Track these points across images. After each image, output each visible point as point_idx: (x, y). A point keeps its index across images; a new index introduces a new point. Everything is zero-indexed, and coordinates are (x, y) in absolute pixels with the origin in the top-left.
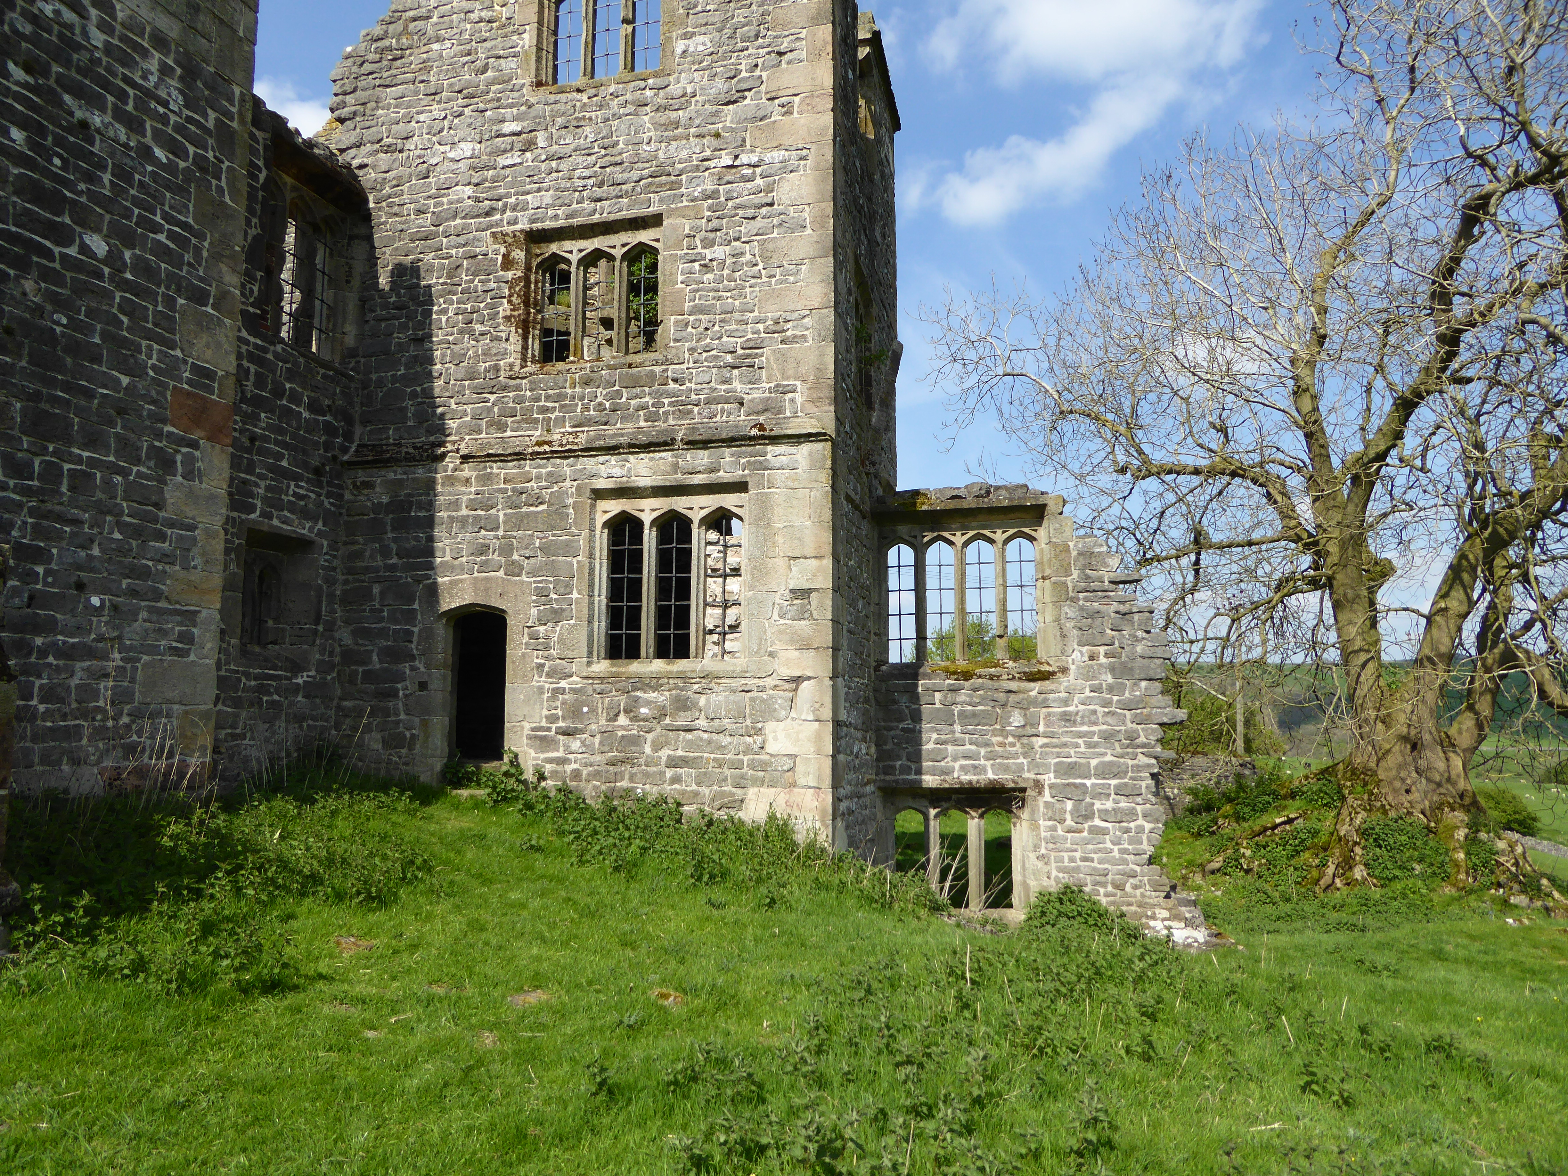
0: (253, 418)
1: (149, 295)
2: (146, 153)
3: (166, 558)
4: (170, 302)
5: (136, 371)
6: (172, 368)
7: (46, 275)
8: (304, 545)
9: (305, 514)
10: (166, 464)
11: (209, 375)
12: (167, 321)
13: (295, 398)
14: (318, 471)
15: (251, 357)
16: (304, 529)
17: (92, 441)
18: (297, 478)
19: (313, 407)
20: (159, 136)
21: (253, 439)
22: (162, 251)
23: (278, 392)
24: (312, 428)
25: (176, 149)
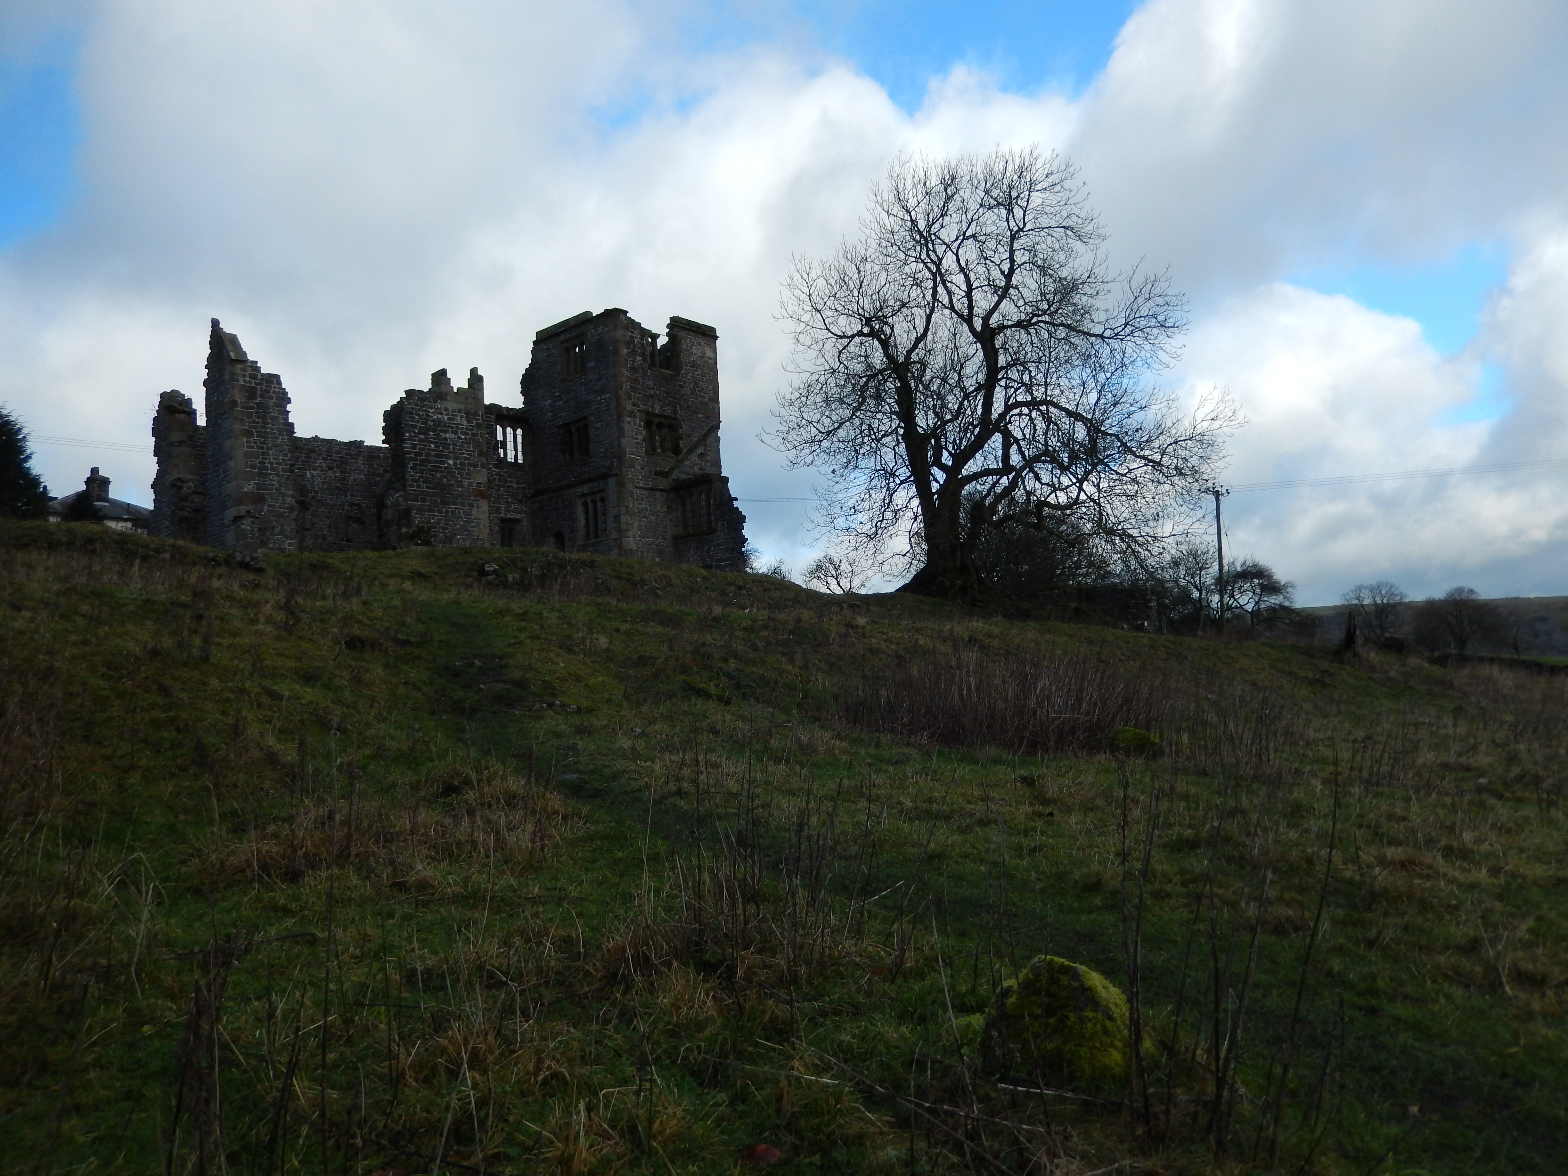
0: (499, 490)
1: (464, 469)
2: (459, 438)
3: (474, 527)
4: (469, 469)
5: (462, 486)
6: (471, 484)
7: (441, 472)
8: (517, 521)
9: (517, 513)
10: (472, 506)
11: (480, 483)
12: (469, 474)
13: (511, 482)
14: (520, 502)
15: (496, 475)
16: (518, 516)
17: (455, 504)
18: (514, 503)
19: (517, 483)
20: (462, 433)
21: (499, 495)
22: (466, 459)
23: (506, 482)
24: (517, 489)
25: (466, 434)
